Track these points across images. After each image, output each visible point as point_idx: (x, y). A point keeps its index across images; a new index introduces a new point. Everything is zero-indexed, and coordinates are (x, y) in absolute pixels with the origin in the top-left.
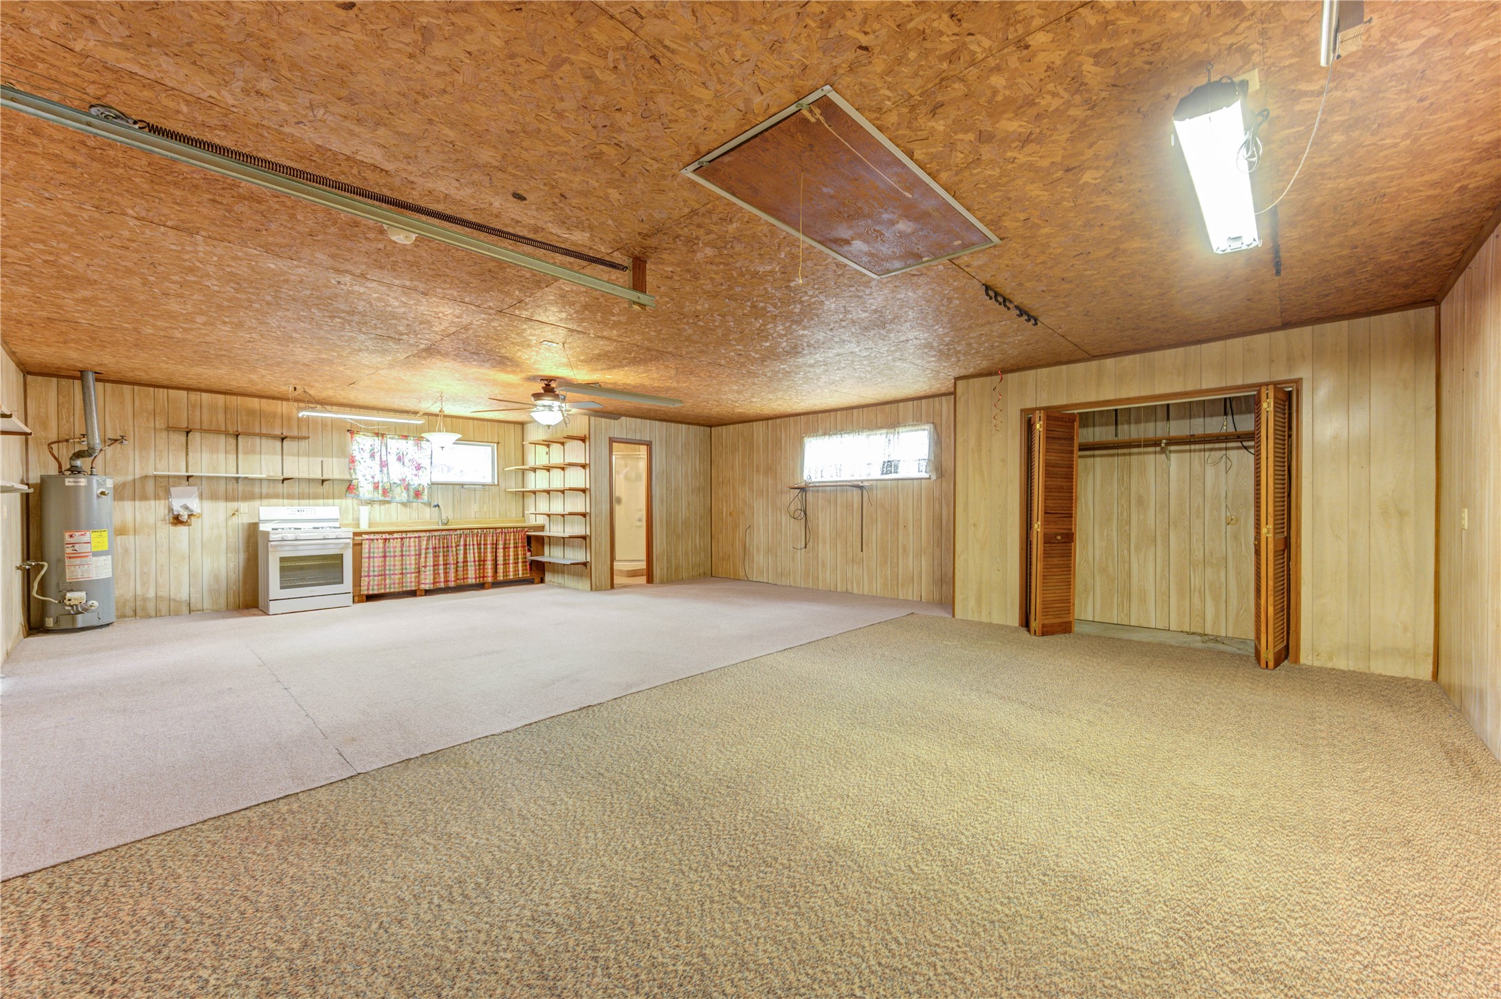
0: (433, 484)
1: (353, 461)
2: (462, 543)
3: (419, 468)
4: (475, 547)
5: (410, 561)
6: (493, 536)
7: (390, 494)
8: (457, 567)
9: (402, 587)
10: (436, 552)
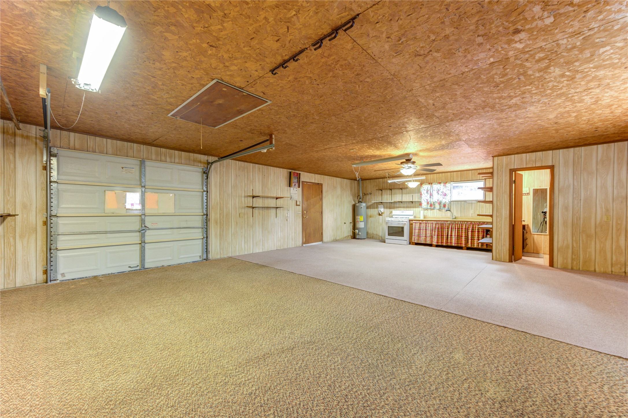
0: (451, 201)
1: (421, 195)
2: (450, 227)
3: (445, 195)
4: (456, 229)
5: (429, 232)
6: (466, 225)
7: (433, 206)
8: (448, 237)
9: (426, 242)
10: (438, 230)
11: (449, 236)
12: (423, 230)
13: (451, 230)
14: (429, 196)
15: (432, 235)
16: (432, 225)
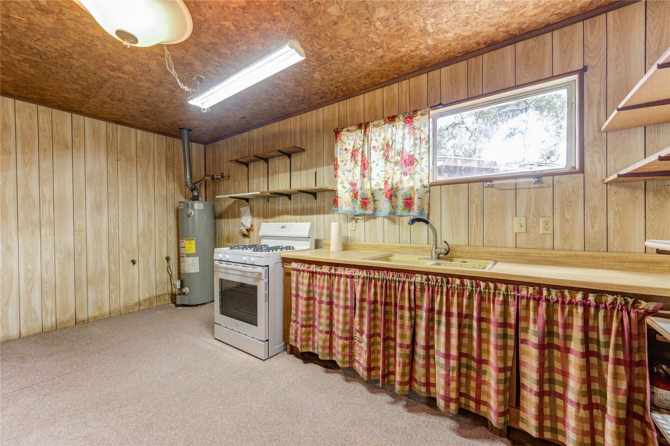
0: (431, 185)
1: (337, 166)
4: (454, 321)
5: (339, 314)
6: (505, 303)
7: (371, 206)
8: (413, 353)
9: (331, 353)
10: (375, 310)
11: (420, 352)
12: (321, 302)
13: (430, 320)
14: (358, 170)
15: (351, 331)
16: (353, 286)
